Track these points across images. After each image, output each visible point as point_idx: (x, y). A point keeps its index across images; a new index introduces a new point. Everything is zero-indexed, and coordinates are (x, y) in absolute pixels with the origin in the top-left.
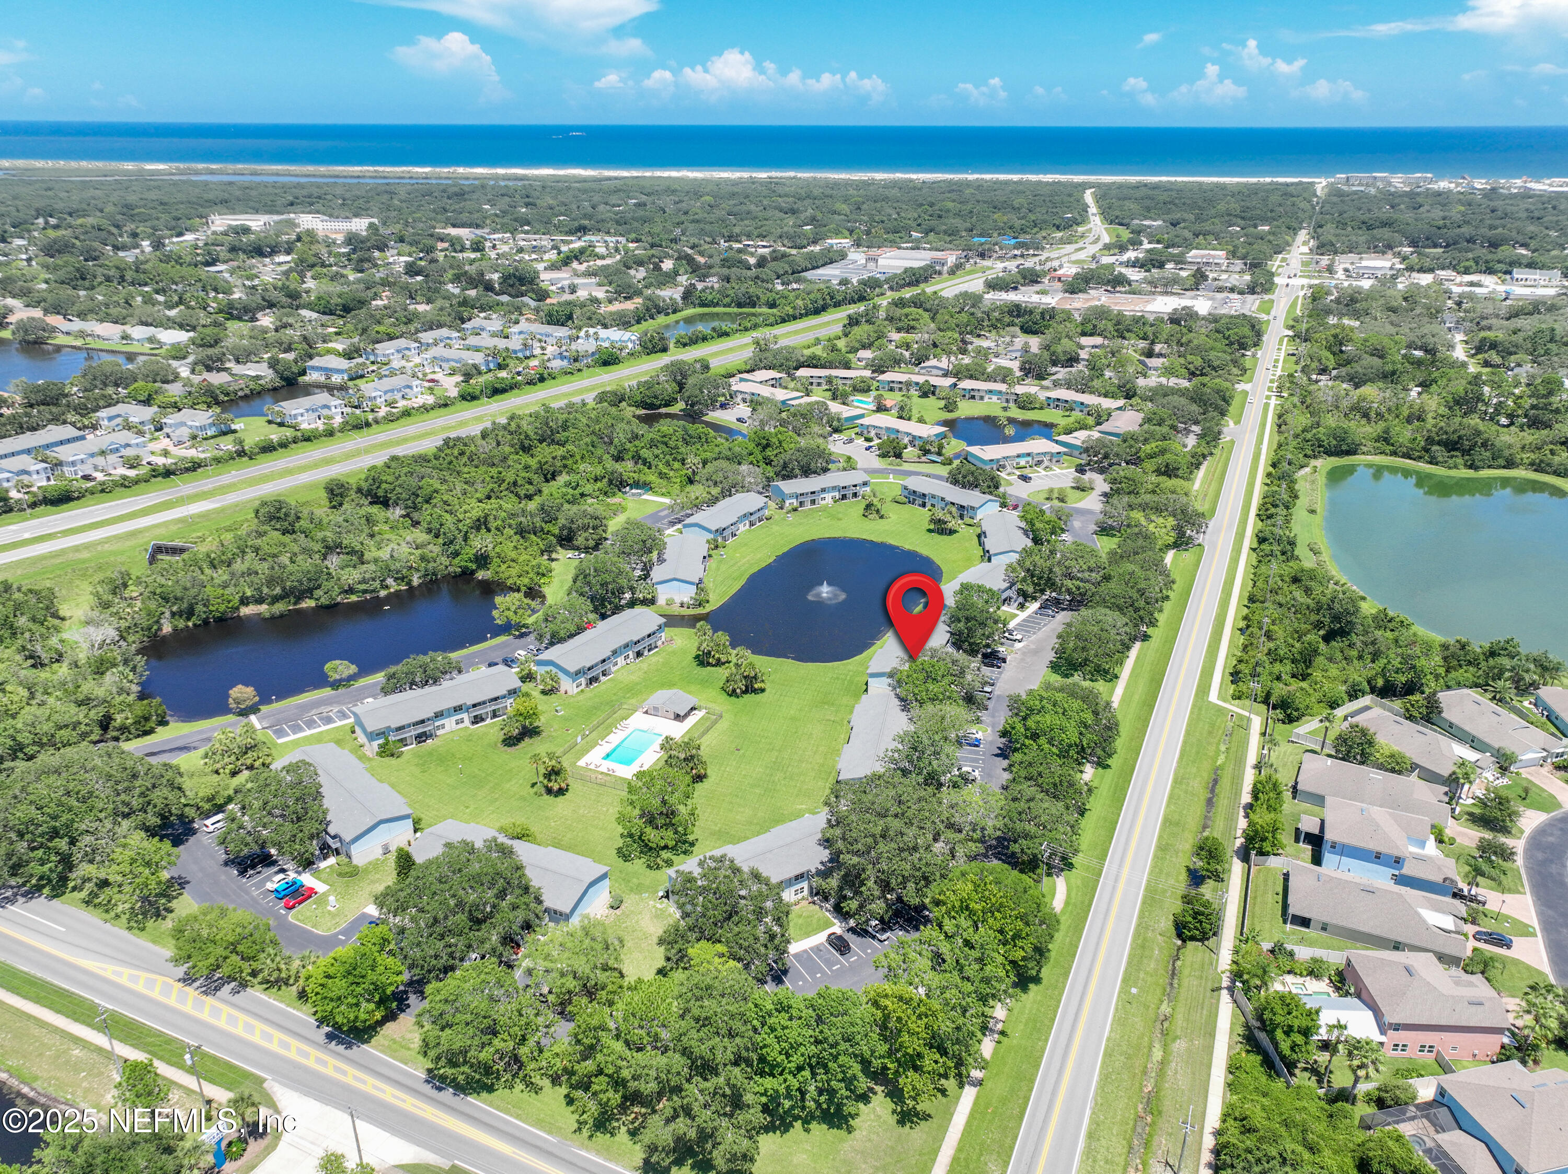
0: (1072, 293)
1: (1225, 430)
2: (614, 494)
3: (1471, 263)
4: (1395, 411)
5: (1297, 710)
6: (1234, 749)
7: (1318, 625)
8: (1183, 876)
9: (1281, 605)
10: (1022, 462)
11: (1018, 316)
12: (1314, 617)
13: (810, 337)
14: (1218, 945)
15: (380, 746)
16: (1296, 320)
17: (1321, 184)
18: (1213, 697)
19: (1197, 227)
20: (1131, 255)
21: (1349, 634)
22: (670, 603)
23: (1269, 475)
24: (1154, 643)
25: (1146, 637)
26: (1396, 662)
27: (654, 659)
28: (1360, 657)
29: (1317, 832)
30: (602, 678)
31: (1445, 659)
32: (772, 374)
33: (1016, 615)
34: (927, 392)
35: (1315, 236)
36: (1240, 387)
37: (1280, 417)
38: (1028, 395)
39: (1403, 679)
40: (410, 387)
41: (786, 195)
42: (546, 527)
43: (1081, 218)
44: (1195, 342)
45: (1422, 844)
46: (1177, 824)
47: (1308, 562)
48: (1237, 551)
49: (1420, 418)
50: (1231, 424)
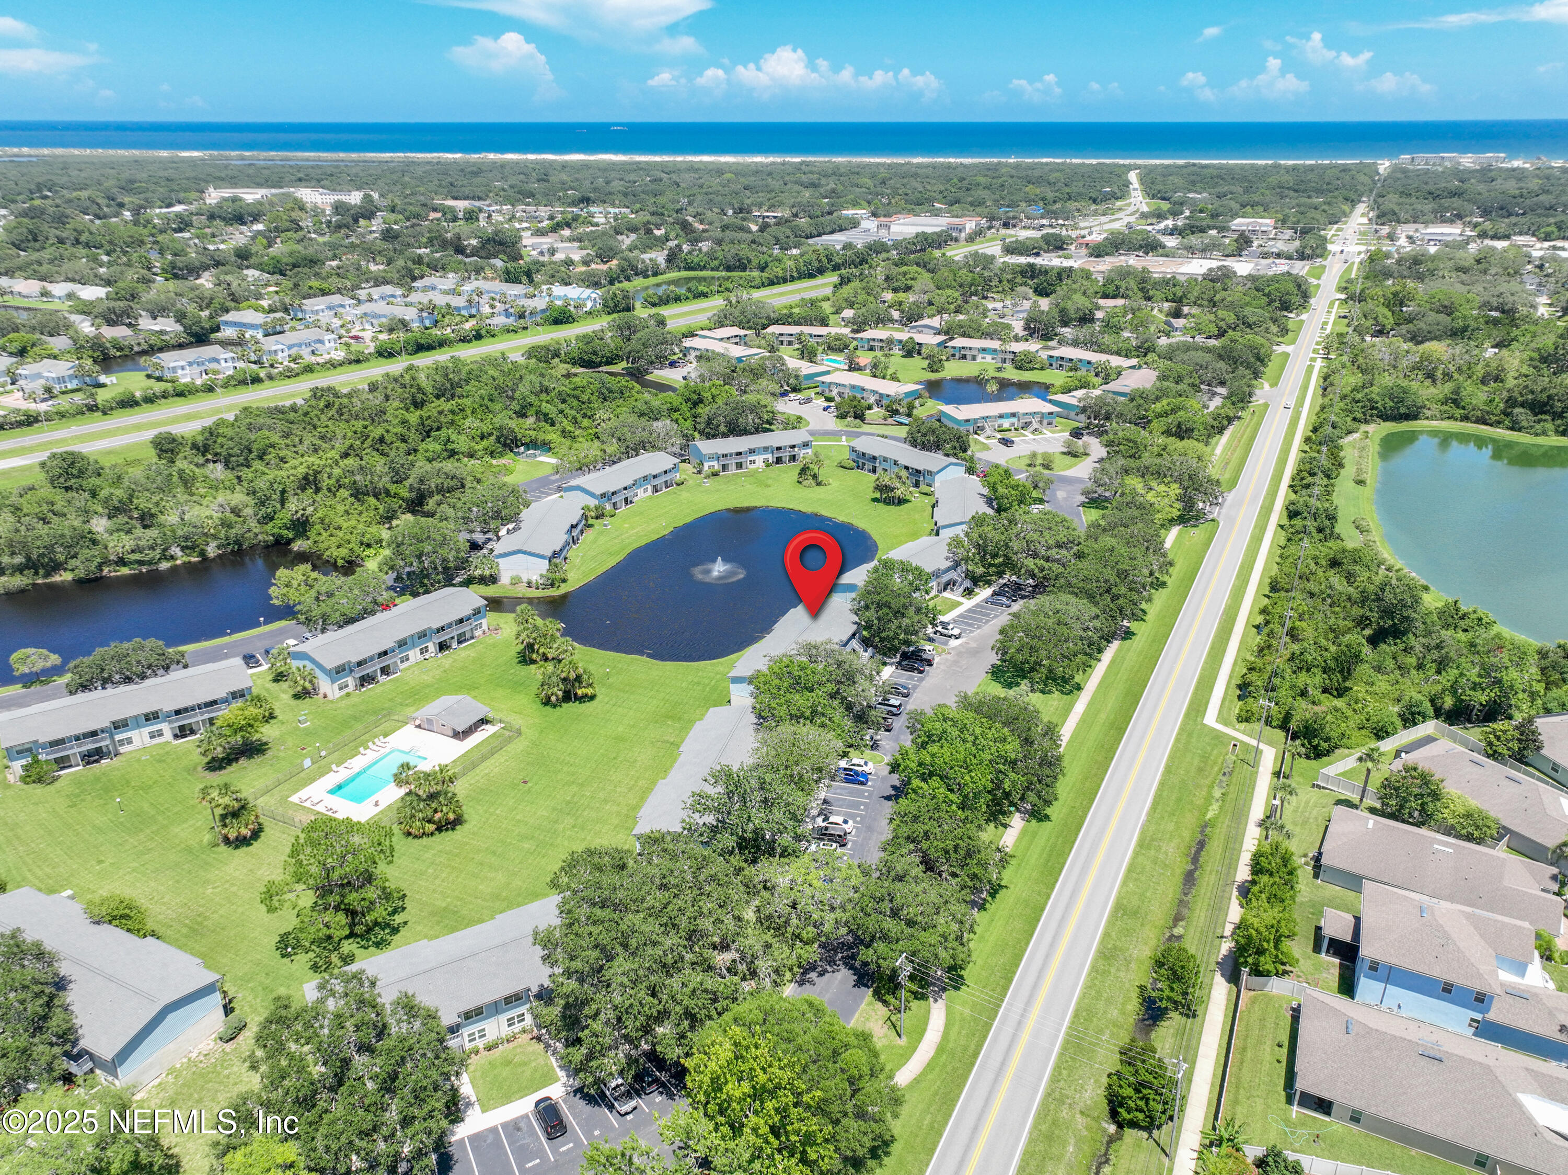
0: (1098, 256)
1: (1257, 392)
2: (501, 455)
3: (1553, 228)
4: (1467, 370)
5: (1327, 740)
6: (1232, 796)
7: (1362, 622)
8: (1133, 1005)
9: (1312, 595)
10: (1006, 424)
11: (1032, 277)
12: (1357, 611)
13: (795, 298)
14: (1175, 1140)
15: (26, 768)
16: (1349, 281)
17: (1384, 166)
18: (1211, 718)
19: (1245, 198)
20: (1169, 223)
21: (1404, 633)
22: (516, 581)
23: (1308, 440)
24: (1137, 643)
25: (1128, 635)
26: (1473, 674)
27: (464, 654)
28: (1420, 667)
29: (1348, 938)
30: (382, 679)
31: (1543, 670)
32: (736, 331)
33: (959, 604)
34: (911, 350)
35: (1376, 205)
36: (1279, 349)
37: (1325, 379)
38: (1026, 353)
39: (1483, 699)
40: (321, 342)
41: (812, 172)
42: (393, 488)
43: (1122, 192)
44: (1229, 299)
45: (1521, 968)
46: (1135, 913)
47: (1352, 541)
48: (1261, 528)
49: (1497, 379)
50: (1267, 386)
